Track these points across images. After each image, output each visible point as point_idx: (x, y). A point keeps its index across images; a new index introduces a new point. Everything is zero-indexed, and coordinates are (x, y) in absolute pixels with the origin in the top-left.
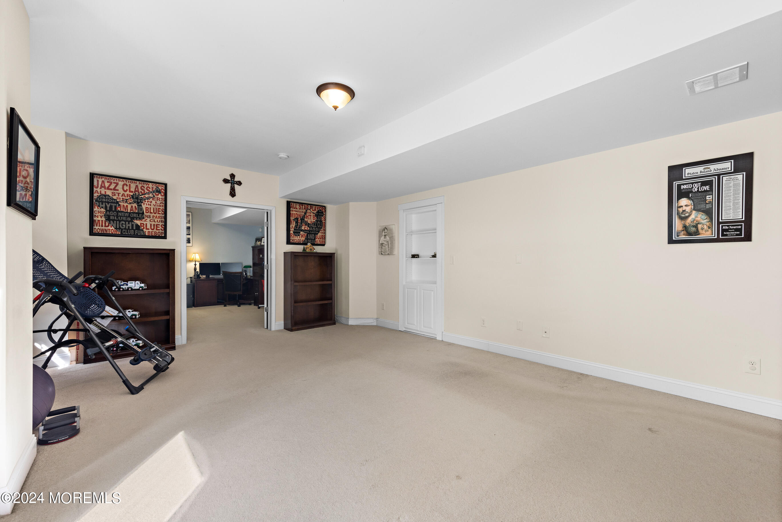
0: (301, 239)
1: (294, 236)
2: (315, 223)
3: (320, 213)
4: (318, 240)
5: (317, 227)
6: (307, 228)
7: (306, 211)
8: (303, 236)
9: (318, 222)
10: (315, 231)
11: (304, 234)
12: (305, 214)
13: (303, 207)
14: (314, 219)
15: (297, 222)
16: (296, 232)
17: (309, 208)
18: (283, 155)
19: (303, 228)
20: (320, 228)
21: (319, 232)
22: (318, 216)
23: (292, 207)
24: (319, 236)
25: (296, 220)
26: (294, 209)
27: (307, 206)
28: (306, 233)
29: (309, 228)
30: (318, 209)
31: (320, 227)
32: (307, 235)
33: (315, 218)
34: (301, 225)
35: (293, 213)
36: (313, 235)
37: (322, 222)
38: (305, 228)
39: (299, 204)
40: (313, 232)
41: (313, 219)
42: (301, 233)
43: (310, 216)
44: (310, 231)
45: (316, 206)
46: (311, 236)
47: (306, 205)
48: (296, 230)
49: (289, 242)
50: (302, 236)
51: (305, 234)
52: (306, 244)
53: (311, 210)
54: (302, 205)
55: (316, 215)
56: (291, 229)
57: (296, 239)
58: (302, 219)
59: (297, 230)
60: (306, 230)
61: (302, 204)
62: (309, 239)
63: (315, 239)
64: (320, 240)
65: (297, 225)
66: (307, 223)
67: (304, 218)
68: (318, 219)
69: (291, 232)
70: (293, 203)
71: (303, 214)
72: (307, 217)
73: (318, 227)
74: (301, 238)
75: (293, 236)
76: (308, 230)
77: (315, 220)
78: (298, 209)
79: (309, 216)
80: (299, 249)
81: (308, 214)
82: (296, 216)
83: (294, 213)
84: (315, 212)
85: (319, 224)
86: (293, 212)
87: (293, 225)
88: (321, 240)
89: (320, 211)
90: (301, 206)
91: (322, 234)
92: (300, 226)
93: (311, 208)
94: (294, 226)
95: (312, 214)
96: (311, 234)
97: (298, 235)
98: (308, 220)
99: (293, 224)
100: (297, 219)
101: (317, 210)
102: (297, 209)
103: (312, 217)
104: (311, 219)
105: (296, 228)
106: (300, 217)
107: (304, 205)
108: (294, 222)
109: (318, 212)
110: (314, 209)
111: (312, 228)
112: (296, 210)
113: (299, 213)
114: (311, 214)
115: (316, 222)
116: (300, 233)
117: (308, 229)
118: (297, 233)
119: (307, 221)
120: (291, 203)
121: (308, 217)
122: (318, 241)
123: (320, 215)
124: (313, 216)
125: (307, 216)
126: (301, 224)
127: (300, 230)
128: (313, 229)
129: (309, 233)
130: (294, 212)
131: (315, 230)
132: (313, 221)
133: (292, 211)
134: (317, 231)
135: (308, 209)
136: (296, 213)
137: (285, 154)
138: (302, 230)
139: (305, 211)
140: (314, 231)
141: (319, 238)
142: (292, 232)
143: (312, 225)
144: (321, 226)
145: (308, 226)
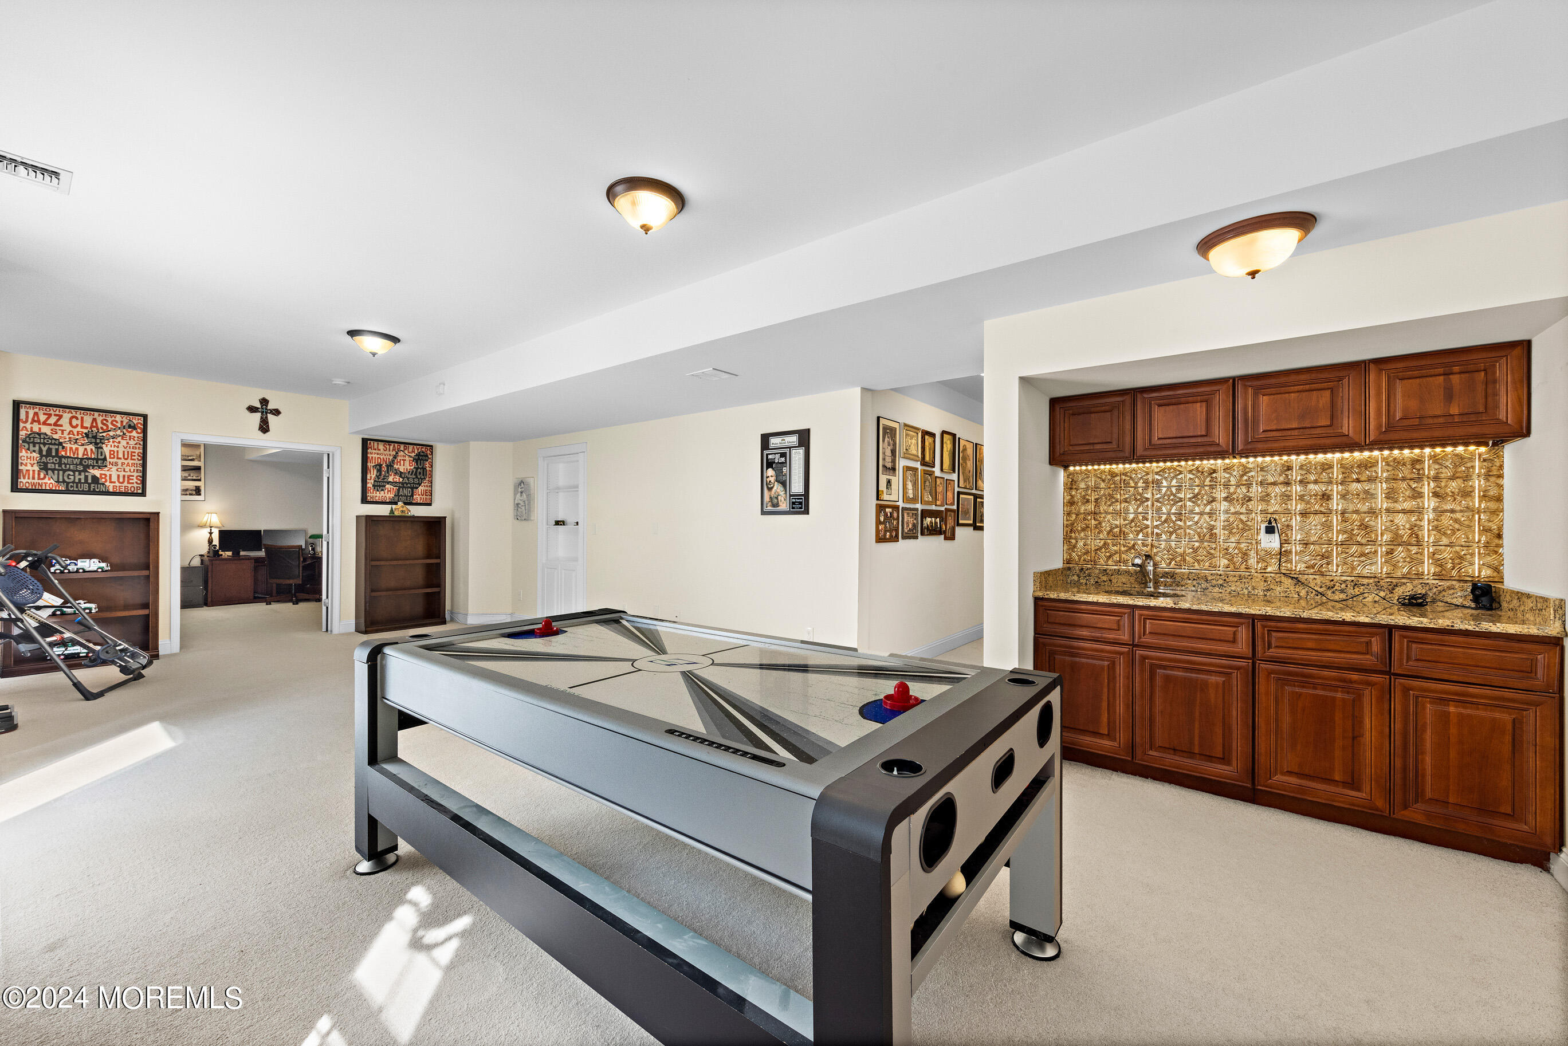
0: (387, 496)
1: (375, 492)
2: (413, 471)
3: (422, 456)
4: (418, 496)
5: (417, 477)
6: (397, 479)
7: (397, 453)
8: (390, 491)
9: (419, 470)
10: (414, 483)
11: (393, 489)
12: (395, 457)
13: (391, 447)
14: (412, 466)
15: (379, 471)
16: (377, 486)
17: (402, 448)
18: (339, 381)
19: (391, 479)
20: (422, 479)
21: (420, 485)
22: (419, 461)
23: (371, 448)
24: (420, 491)
25: (378, 467)
26: (375, 451)
27: (398, 446)
28: (396, 486)
29: (401, 480)
30: (418, 450)
31: (423, 477)
32: (399, 490)
33: (413, 463)
34: (387, 475)
35: (372, 457)
36: (409, 489)
37: (426, 470)
38: (395, 480)
39: (383, 443)
40: (409, 485)
41: (410, 466)
42: (388, 486)
43: (404, 460)
44: (403, 484)
45: (415, 446)
46: (407, 492)
47: (396, 445)
48: (378, 482)
49: (364, 500)
50: (388, 491)
51: (395, 488)
52: (396, 503)
53: (406, 452)
54: (390, 445)
55: (414, 459)
56: (368, 481)
57: (379, 495)
58: (390, 466)
59: (380, 482)
60: (396, 483)
61: (389, 442)
62: (401, 495)
63: (412, 495)
64: (422, 497)
65: (380, 475)
66: (398, 471)
67: (392, 464)
68: (419, 465)
69: (369, 485)
70: (372, 442)
71: (391, 458)
72: (397, 462)
73: (419, 477)
74: (388, 493)
75: (372, 491)
76: (399, 483)
77: (412, 468)
78: (382, 450)
79: (402, 462)
81: (399, 458)
82: (378, 461)
83: (375, 457)
84: (413, 455)
85: (420, 473)
86: (372, 455)
87: (372, 475)
88: (424, 497)
89: (421, 454)
90: (388, 447)
91: (427, 488)
92: (385, 476)
93: (405, 449)
94: (373, 476)
95: (407, 458)
96: (405, 488)
97: (382, 490)
98: (400, 467)
99: (372, 473)
100: (380, 466)
101: (416, 452)
102: (380, 450)
103: (407, 463)
104: (405, 465)
105: (379, 479)
106: (386, 462)
107: (393, 444)
108: (375, 471)
109: (418, 455)
110: (410, 450)
111: (408, 479)
112: (379, 452)
113: (384, 456)
114: (405, 458)
115: (415, 470)
116: (385, 486)
117: (399, 480)
118: (380, 486)
119: (398, 468)
120: (369, 442)
121: (400, 462)
122: (419, 499)
123: (422, 459)
124: (410, 461)
125: (399, 460)
126: (388, 473)
127: (385, 482)
128: (408, 481)
129: (402, 486)
130: (374, 456)
131: (413, 482)
132: (409, 468)
133: (371, 453)
134: (417, 484)
135: (399, 450)
136: (378, 456)
137: (343, 380)
138: (388, 483)
139: (394, 453)
140: (410, 484)
141: (420, 493)
142: (371, 486)
143: (407, 475)
144: (423, 475)
145: (401, 476)
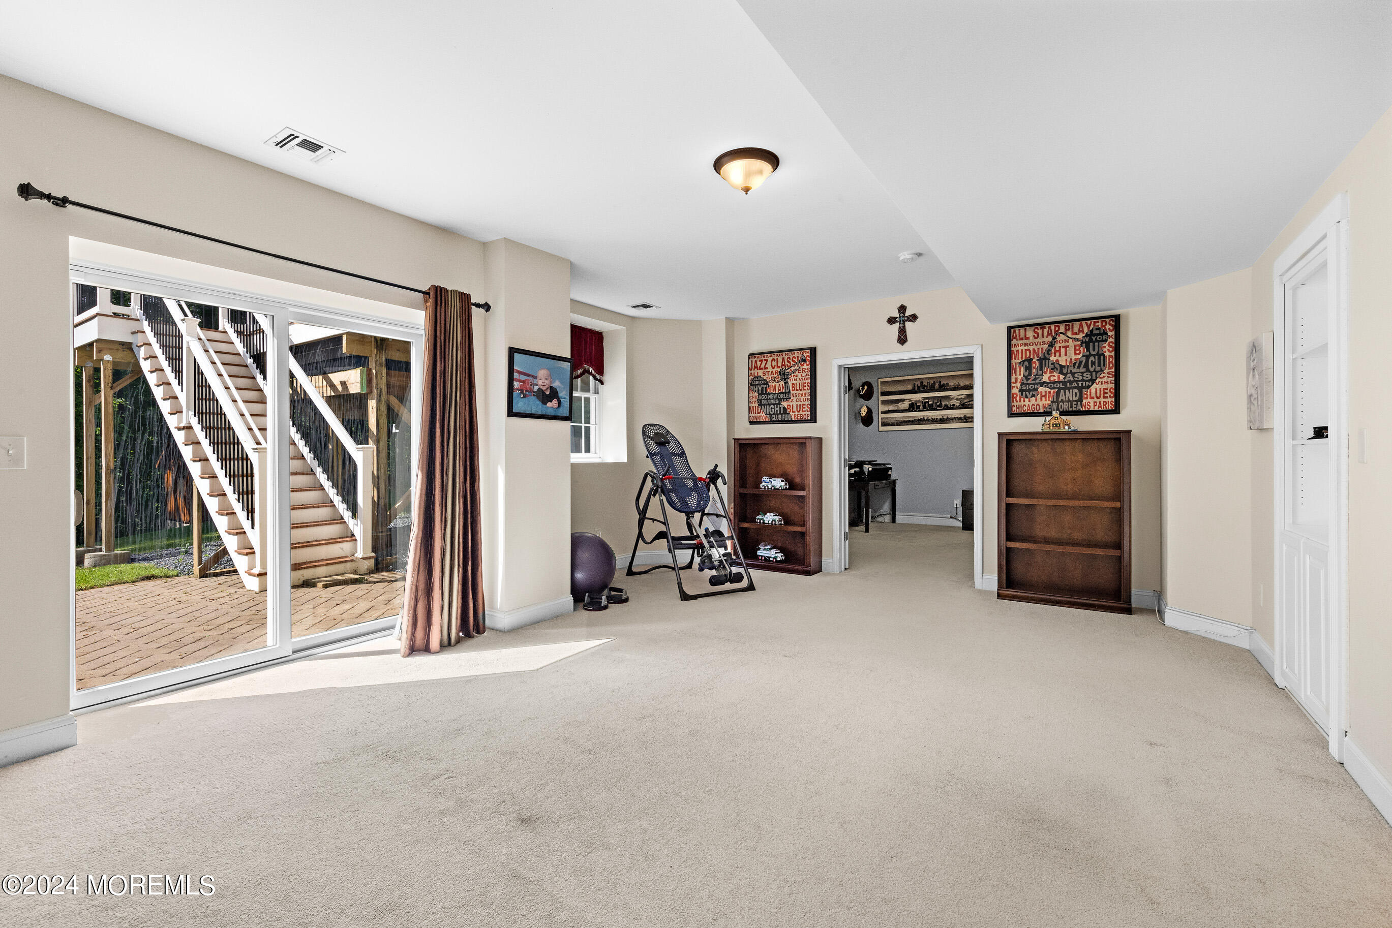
0: (1041, 404)
1: (1022, 399)
2: (1081, 362)
3: (1097, 335)
4: (1089, 400)
5: (1088, 370)
6: (1056, 377)
7: (1054, 338)
8: (1045, 396)
9: (1092, 358)
10: (1083, 380)
11: (1050, 392)
12: (1051, 345)
13: (1046, 331)
14: (1079, 354)
15: (1029, 369)
16: (1026, 390)
17: (1062, 329)
19: (1045, 378)
20: (1097, 372)
21: (1093, 381)
22: (1091, 344)
23: (1016, 338)
24: (1093, 390)
25: (1026, 363)
26: (1021, 342)
27: (1055, 327)
28: (1054, 388)
29: (1062, 377)
30: (1089, 327)
31: (1098, 369)
32: (1058, 394)
33: (1082, 349)
34: (1040, 373)
35: (1018, 351)
36: (1076, 391)
37: (1108, 356)
38: (1052, 379)
39: (1032, 328)
40: (1075, 384)
41: (1076, 354)
42: (1041, 389)
43: (1066, 347)
44: (1064, 383)
45: (1083, 323)
46: (1071, 395)
47: (1053, 326)
48: (1028, 384)
49: (1013, 412)
50: (1042, 397)
51: (1052, 391)
52: (1051, 414)
53: (1069, 334)
54: (1043, 329)
55: (1082, 343)
56: (1013, 384)
57: (1028, 404)
58: (1044, 360)
59: (1031, 384)
60: (1054, 382)
61: (1042, 325)
62: (1062, 401)
63: (1080, 401)
64: (1098, 401)
65: (1030, 374)
66: (1057, 366)
67: (1047, 356)
68: (1094, 349)
69: (1015, 391)
70: (1017, 330)
71: (1045, 347)
72: (1055, 352)
73: (1092, 369)
74: (1042, 399)
75: (1018, 398)
76: (1059, 382)
77: (1080, 356)
78: (1033, 338)
79: (1063, 350)
80: (1035, 425)
81: (1057, 346)
82: (1028, 355)
83: (1022, 350)
84: (1081, 335)
85: (1093, 363)
86: (1019, 347)
87: (1020, 374)
88: (1102, 400)
89: (1099, 332)
90: (1040, 331)
91: (1105, 386)
92: (1037, 375)
93: (1066, 330)
94: (1020, 378)
95: (1071, 343)
96: (1069, 389)
97: (1033, 396)
98: (1059, 359)
99: (1018, 373)
100: (1030, 361)
101: (1086, 330)
102: (1029, 338)
103: (1071, 351)
104: (1069, 354)
105: (1027, 380)
106: (1038, 356)
107: (1047, 326)
108: (1022, 369)
109: (1090, 334)
110: (1076, 329)
111: (1073, 374)
112: (1027, 341)
113: (1034, 347)
114: (1067, 344)
115: (1084, 359)
116: (1037, 389)
117: (1059, 377)
118: (1029, 390)
119: (1057, 360)
120: (1013, 330)
121: (1059, 351)
122: (1092, 405)
123: (1096, 341)
124: (1075, 346)
125: (1057, 349)
126: (1041, 369)
127: (1037, 384)
128: (1074, 377)
129: (1062, 386)
130: (1020, 348)
131: (1081, 378)
132: (1074, 357)
133: (1016, 346)
134: (1089, 381)
135: (1058, 333)
136: (1026, 348)
138: (1042, 384)
139: (1050, 339)
140: (1077, 382)
141: (1093, 395)
143: (1071, 369)
144: (1099, 365)
145: (1061, 372)
